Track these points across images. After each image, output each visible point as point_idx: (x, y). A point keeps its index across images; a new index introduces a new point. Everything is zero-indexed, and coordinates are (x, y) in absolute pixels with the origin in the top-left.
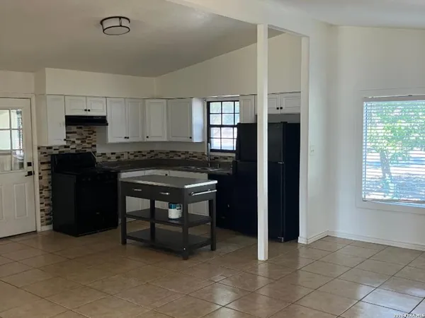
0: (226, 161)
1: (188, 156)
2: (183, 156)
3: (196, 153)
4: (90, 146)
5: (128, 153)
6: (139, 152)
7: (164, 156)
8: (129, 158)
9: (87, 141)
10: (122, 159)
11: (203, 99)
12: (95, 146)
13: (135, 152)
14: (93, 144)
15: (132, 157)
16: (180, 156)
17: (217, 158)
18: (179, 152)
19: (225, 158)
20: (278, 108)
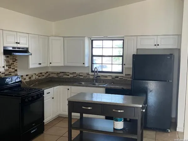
0: (106, 78)
1: (75, 75)
2: (71, 76)
3: (82, 73)
4: (14, 70)
5: (35, 74)
6: (41, 73)
7: (55, 76)
8: (36, 78)
9: (12, 67)
10: (32, 79)
11: (90, 38)
12: (16, 70)
13: (39, 73)
14: (16, 69)
15: (37, 77)
16: (68, 75)
17: (99, 77)
18: (68, 73)
19: (106, 77)
20: (155, 45)
